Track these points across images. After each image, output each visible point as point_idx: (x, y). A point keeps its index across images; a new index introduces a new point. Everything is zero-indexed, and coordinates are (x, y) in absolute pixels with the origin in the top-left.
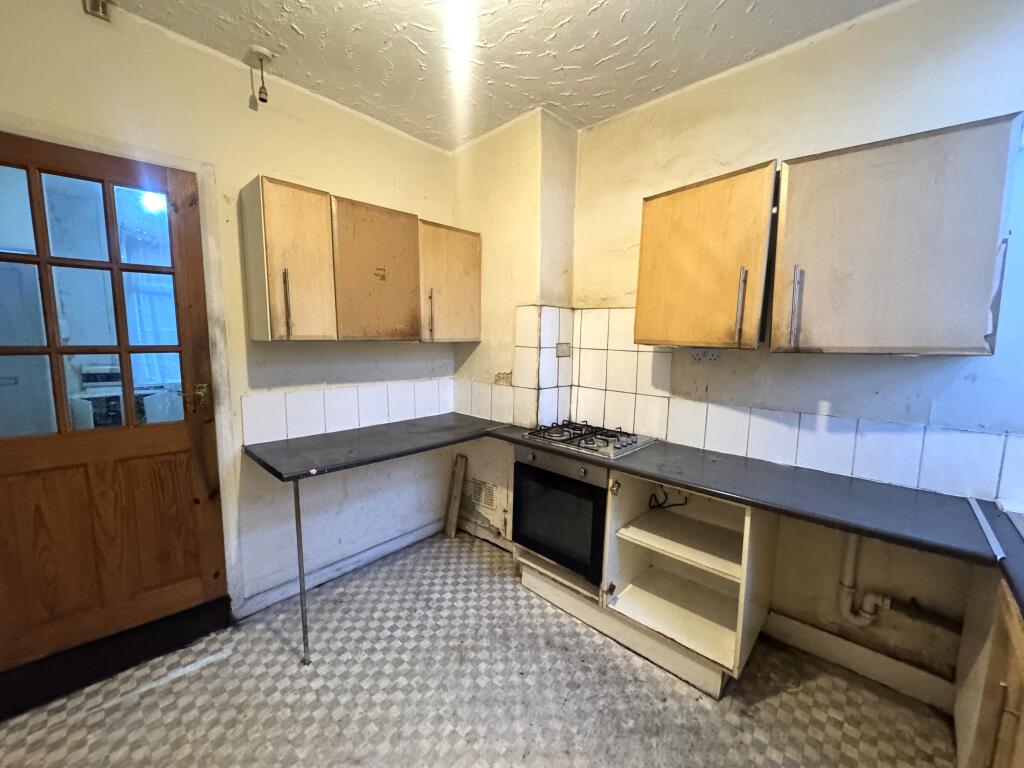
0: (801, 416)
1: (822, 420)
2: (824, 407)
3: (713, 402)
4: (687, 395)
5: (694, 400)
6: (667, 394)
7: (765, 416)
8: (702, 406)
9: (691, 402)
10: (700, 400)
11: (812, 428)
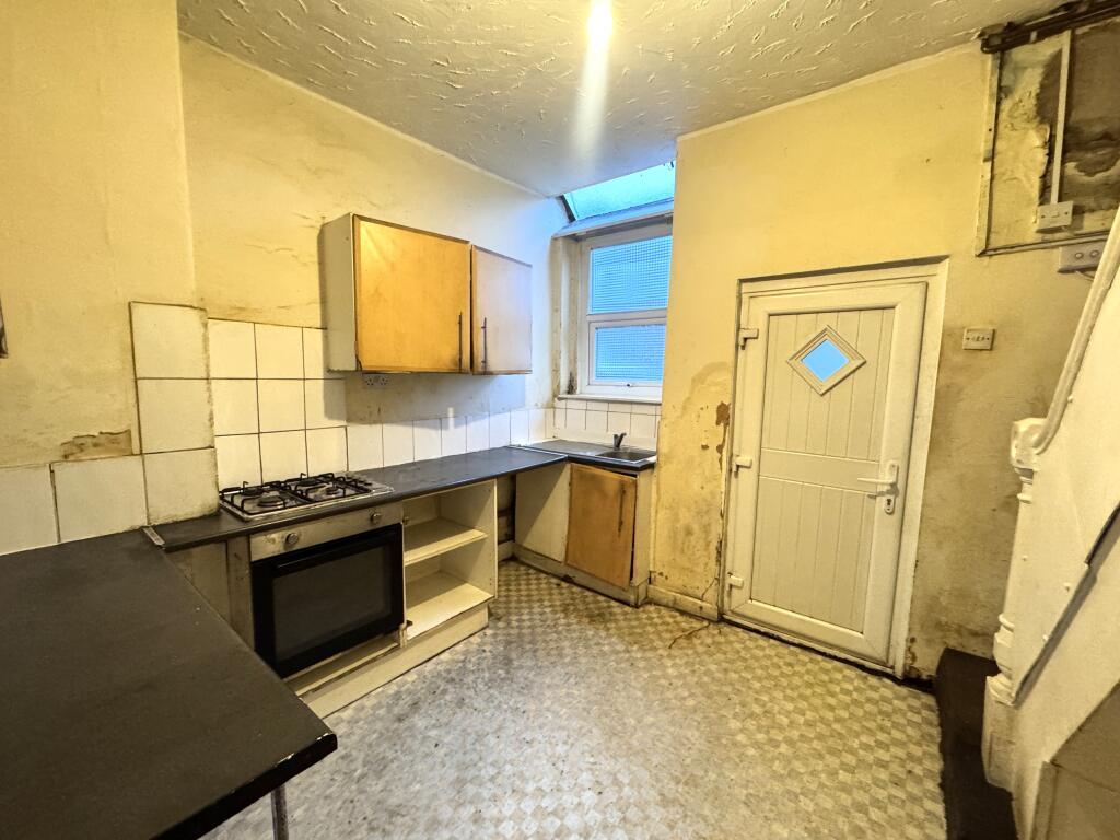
0: (440, 422)
1: (451, 421)
2: (451, 412)
3: (387, 423)
4: (363, 421)
5: (370, 424)
6: (343, 423)
7: (422, 426)
8: (377, 427)
9: (367, 427)
10: (375, 423)
11: (447, 428)
